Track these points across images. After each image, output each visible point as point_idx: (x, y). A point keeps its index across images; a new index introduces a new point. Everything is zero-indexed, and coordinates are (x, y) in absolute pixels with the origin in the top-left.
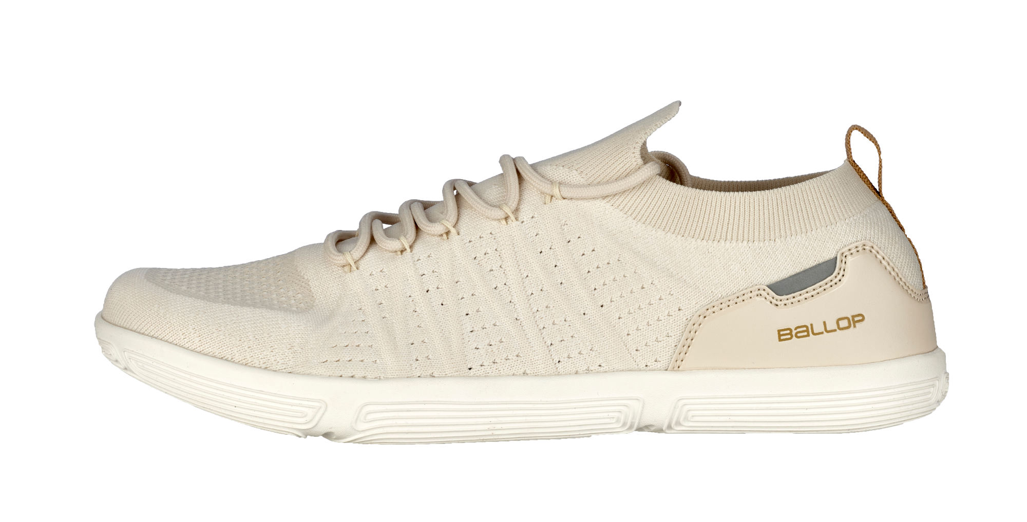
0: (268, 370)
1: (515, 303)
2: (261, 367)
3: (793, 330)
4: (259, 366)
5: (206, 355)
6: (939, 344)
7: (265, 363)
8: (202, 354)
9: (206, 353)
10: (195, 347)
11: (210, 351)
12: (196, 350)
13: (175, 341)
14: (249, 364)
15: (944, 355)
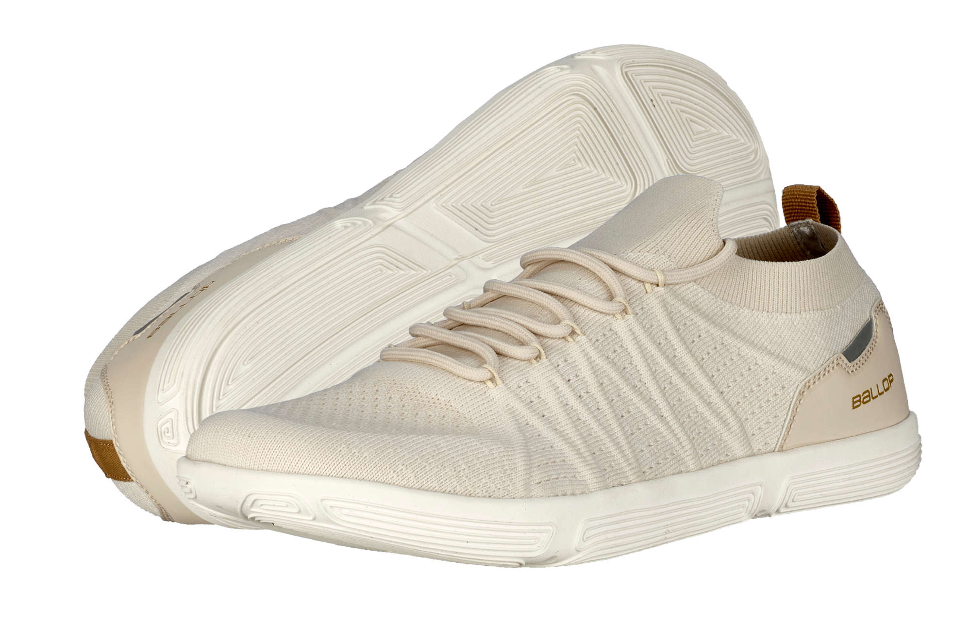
0: (492, 498)
1: (655, 399)
2: (485, 496)
3: (861, 395)
4: (483, 495)
5: (427, 490)
6: (911, 409)
7: (487, 491)
8: (422, 490)
9: (426, 489)
10: (413, 484)
11: (430, 486)
12: (413, 487)
13: (387, 481)
14: (473, 495)
15: (915, 415)
